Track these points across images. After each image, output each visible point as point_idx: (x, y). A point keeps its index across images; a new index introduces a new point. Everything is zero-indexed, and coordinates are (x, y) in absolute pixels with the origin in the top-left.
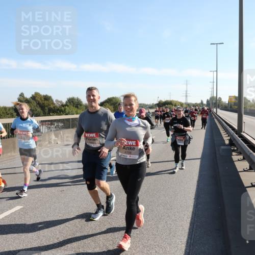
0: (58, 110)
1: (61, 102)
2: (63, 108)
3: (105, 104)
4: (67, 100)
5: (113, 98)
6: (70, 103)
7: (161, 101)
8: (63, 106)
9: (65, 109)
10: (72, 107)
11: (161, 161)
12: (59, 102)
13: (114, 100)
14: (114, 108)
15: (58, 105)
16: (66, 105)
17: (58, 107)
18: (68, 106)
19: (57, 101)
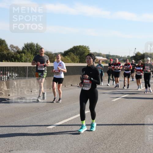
0: (13, 57)
1: (17, 48)
2: (19, 56)
3: (69, 53)
4: (24, 46)
5: (80, 46)
6: (28, 49)
7: (138, 53)
8: (19, 52)
9: (21, 57)
10: (29, 54)
11: (135, 123)
12: (15, 47)
13: (80, 49)
14: (80, 58)
15: (12, 51)
16: (23, 52)
17: (13, 54)
18: (25, 53)
19: (12, 46)
